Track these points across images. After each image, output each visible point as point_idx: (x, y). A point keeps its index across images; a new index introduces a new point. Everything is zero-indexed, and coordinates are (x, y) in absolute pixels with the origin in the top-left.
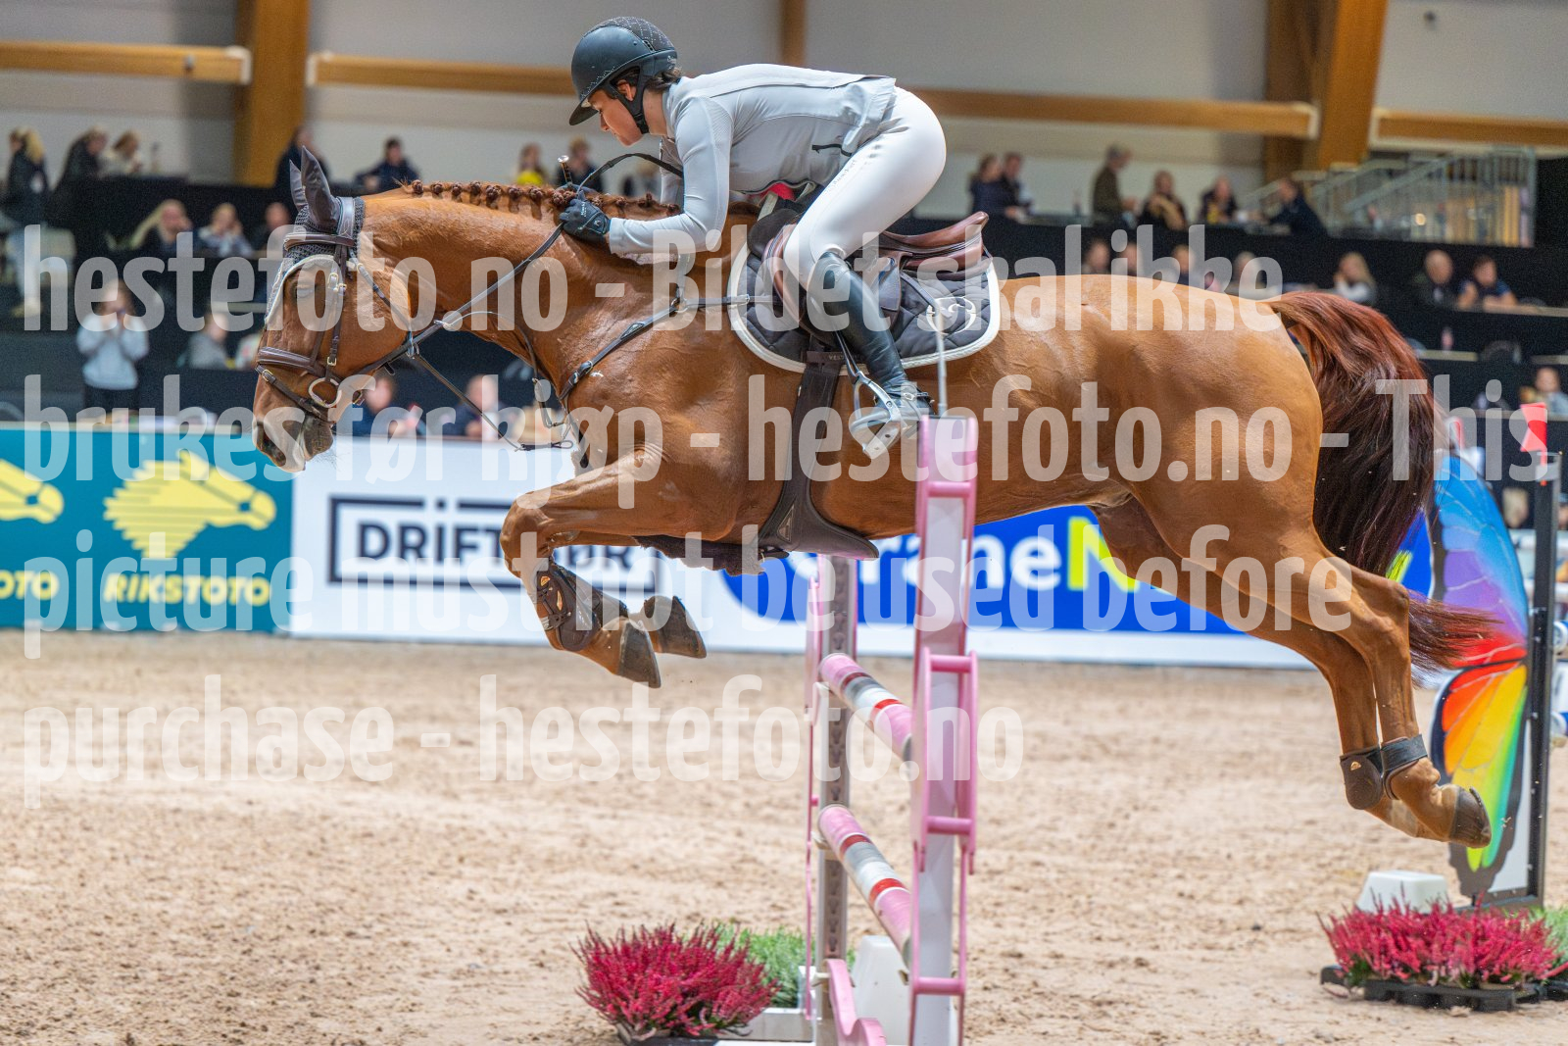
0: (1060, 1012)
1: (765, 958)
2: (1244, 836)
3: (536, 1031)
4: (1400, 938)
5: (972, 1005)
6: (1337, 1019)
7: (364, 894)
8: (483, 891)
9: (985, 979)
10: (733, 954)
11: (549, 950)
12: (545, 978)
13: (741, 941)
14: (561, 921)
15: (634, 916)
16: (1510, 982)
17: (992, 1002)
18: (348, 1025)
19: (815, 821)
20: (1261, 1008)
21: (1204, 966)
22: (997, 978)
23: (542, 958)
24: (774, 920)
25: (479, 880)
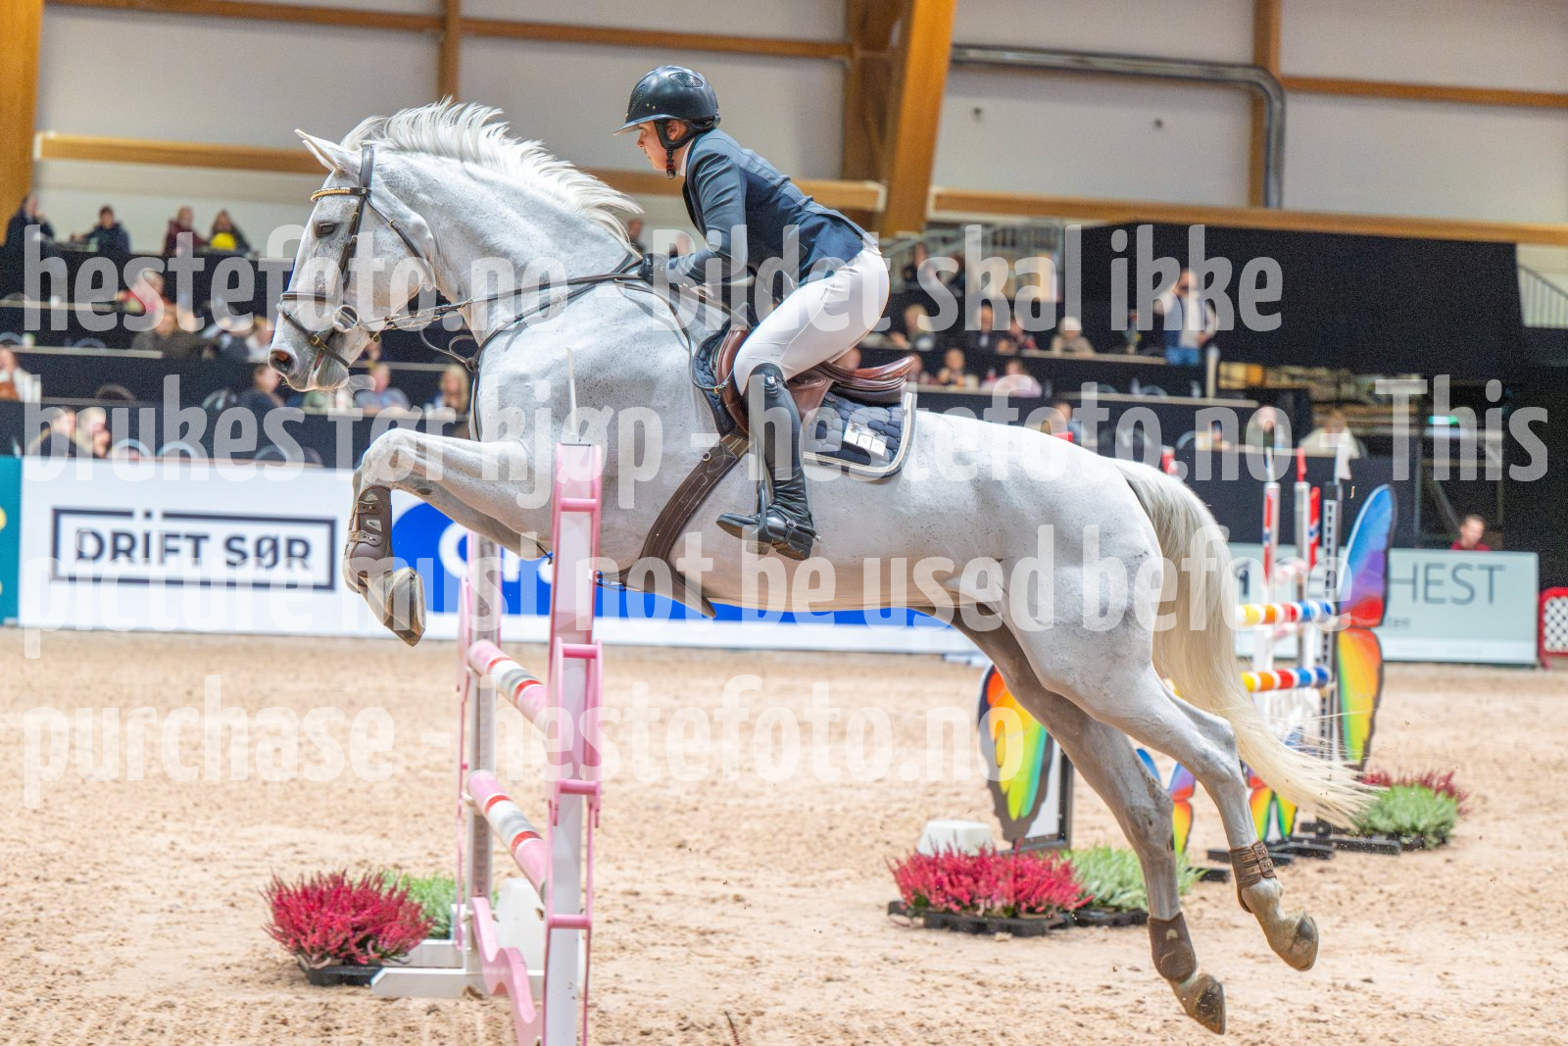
0: (669, 941)
1: (423, 897)
2: (824, 792)
3: (228, 961)
4: (953, 877)
5: (597, 936)
6: (899, 943)
7: (81, 846)
8: (183, 843)
9: (608, 914)
10: (395, 895)
11: (239, 892)
12: (236, 916)
13: (403, 883)
14: (250, 867)
15: (311, 863)
16: (1044, 912)
17: (614, 933)
18: (67, 958)
19: (464, 783)
20: (838, 936)
21: (792, 901)
22: (619, 913)
23: (234, 899)
24: (431, 865)
25: (179, 833)
